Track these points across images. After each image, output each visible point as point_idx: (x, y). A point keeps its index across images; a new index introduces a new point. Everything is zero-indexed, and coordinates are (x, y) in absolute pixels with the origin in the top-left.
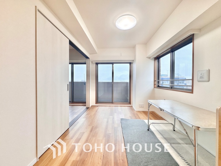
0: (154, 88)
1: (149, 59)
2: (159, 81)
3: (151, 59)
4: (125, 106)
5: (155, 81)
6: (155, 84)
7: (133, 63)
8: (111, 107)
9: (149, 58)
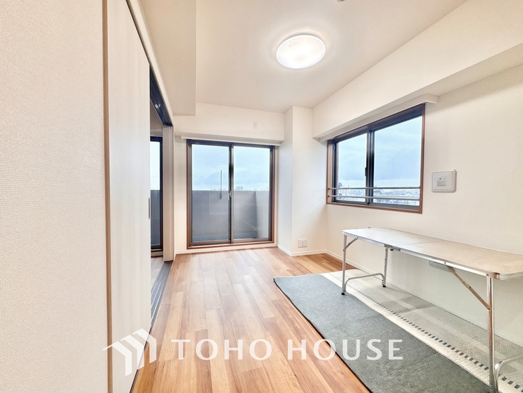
0: (327, 203)
1: (318, 142)
2: (335, 190)
3: (323, 143)
4: (261, 248)
5: (328, 189)
6: (327, 197)
7: (278, 147)
8: (230, 253)
9: (319, 139)
